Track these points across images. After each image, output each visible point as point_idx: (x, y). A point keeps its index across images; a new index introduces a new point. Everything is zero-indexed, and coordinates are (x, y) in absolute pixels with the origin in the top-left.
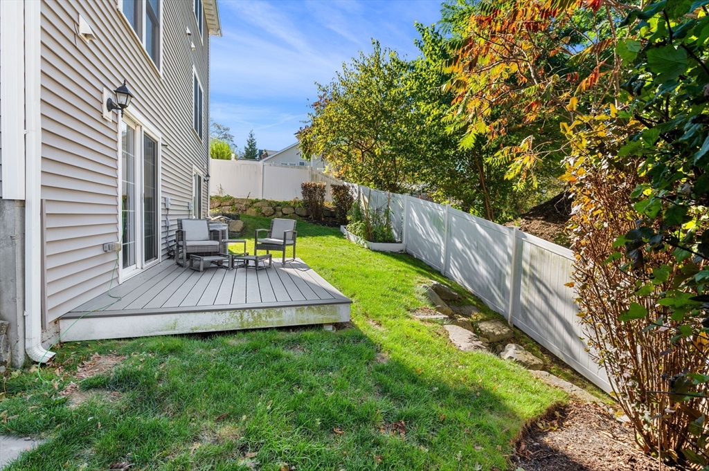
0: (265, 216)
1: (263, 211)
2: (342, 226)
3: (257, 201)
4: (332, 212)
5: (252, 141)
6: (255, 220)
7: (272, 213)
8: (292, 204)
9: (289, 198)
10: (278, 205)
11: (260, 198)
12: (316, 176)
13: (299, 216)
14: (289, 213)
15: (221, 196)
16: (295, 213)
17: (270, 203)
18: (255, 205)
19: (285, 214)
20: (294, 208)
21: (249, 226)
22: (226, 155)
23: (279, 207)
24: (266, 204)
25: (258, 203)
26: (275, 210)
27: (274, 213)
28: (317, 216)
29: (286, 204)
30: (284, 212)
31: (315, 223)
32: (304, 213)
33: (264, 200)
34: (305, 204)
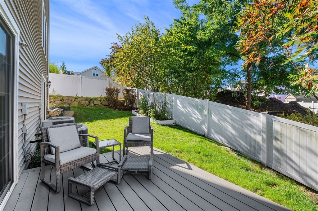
0: (83, 106)
1: (82, 104)
2: (133, 111)
3: (78, 98)
4: (122, 103)
5: (64, 67)
6: (79, 109)
7: (88, 104)
8: (99, 99)
9: (97, 95)
10: (91, 100)
11: (80, 96)
12: (112, 84)
13: (104, 105)
14: (98, 104)
15: (54, 95)
16: (101, 104)
17: (86, 99)
18: (77, 100)
19: (95, 105)
20: (101, 101)
21: (77, 114)
22: (56, 71)
23: (92, 101)
24: (84, 99)
25: (79, 99)
26: (89, 103)
27: (89, 104)
28: (115, 105)
29: (96, 99)
30: (95, 104)
31: (115, 109)
32: (107, 104)
33: (82, 97)
34: (107, 99)
